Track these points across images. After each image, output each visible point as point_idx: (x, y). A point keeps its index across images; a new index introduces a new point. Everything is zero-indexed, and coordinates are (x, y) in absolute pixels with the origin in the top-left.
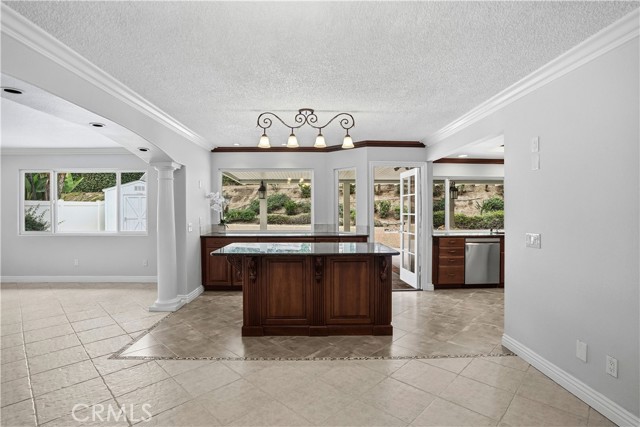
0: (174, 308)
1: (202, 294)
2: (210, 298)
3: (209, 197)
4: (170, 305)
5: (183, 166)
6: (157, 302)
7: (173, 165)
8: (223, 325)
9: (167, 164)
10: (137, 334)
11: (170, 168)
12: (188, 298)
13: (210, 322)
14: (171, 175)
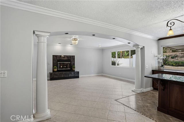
0: (139, 92)
1: (151, 90)
2: (154, 92)
3: (157, 56)
4: (137, 91)
5: (144, 47)
6: (134, 89)
7: (139, 46)
8: (153, 103)
9: (137, 46)
10: (125, 96)
11: (139, 48)
12: (145, 90)
13: (148, 100)
14: (139, 50)
